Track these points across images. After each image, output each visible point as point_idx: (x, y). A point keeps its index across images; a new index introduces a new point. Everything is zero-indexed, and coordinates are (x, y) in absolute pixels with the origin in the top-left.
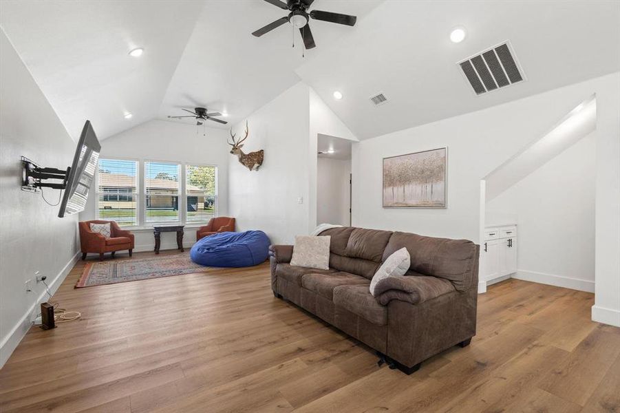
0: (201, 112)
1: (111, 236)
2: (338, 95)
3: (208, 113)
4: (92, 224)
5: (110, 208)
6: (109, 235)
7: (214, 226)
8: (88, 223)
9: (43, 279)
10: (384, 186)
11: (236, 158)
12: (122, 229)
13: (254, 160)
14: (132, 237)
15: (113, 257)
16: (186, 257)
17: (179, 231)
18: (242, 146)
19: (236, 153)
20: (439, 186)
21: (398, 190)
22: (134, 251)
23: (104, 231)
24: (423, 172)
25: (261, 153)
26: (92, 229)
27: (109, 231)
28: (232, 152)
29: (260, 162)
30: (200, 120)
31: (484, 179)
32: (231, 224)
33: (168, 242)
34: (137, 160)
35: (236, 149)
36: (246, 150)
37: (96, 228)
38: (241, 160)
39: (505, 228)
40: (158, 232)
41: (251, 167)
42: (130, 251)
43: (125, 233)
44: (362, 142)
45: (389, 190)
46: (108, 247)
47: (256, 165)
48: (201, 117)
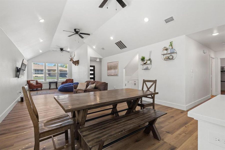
0: (62, 49)
1: (36, 84)
2: (94, 47)
3: (64, 50)
4: (30, 81)
5: (37, 76)
6: (35, 84)
7: (67, 81)
8: (29, 81)
9: (20, 92)
10: (108, 70)
11: (72, 62)
12: (39, 82)
13: (77, 63)
14: (42, 85)
15: (37, 90)
16: (57, 90)
17: (56, 83)
18: (73, 59)
19: (71, 61)
20: (117, 70)
21: (110, 71)
22: (42, 88)
23: (34, 83)
24: (114, 67)
25: (78, 61)
26: (30, 82)
27: (35, 83)
28: (70, 61)
29: (78, 63)
30: (61, 52)
31: (124, 69)
32: (72, 81)
33: (53, 86)
34: (44, 63)
35: (71, 60)
36: (74, 60)
37: (31, 82)
38: (73, 63)
39: (127, 81)
40: (50, 83)
41: (76, 65)
42: (41, 88)
43: (40, 84)
44: (104, 58)
45: (108, 71)
46: (35, 87)
47: (77, 64)
48: (62, 51)
